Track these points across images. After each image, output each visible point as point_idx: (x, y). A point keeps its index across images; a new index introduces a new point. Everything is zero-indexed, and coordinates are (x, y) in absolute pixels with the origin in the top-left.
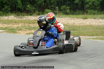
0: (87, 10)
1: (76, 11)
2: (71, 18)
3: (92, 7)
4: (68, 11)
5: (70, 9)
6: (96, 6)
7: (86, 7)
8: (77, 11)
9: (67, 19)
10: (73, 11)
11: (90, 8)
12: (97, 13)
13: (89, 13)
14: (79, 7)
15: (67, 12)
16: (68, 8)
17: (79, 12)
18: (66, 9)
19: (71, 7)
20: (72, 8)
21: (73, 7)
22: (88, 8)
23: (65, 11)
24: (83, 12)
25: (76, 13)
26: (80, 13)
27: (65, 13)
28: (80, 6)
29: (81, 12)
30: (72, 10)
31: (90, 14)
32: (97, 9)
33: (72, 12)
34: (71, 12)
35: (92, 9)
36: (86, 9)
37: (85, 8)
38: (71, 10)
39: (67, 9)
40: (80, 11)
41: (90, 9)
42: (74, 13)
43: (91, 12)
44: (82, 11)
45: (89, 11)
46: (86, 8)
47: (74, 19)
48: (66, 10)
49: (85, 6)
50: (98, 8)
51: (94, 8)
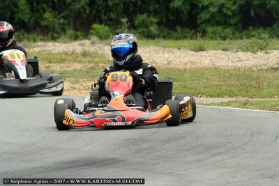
0: (203, 26)
1: (176, 31)
2: (162, 49)
3: (218, 19)
4: (153, 29)
5: (159, 24)
6: (229, 17)
7: (200, 19)
8: (178, 28)
9: (150, 52)
10: (166, 29)
11: (213, 21)
12: (232, 36)
13: (210, 35)
14: (184, 19)
15: (150, 32)
16: (155, 20)
17: (182, 31)
18: (149, 24)
19: (162, 18)
20: (164, 21)
21: (168, 20)
22: (208, 22)
23: (146, 30)
24: (193, 31)
25: (176, 34)
26: (187, 35)
28: (185, 17)
29: (188, 33)
30: (165, 26)
31: (212, 38)
32: (230, 25)
33: (166, 33)
34: (161, 31)
35: (218, 24)
36: (202, 23)
37: (199, 22)
38: (162, 27)
39: (152, 23)
40: (186, 29)
41: (213, 25)
42: (170, 35)
43: (213, 33)
44: (191, 30)
45: (210, 29)
46: (202, 20)
47: (170, 51)
48: (148, 27)
49: (198, 17)
50: (233, 21)
51: (223, 21)
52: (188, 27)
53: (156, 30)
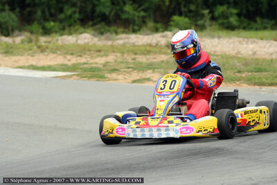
27: (226, 25)
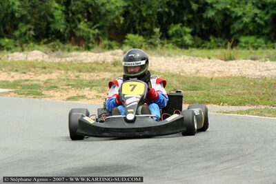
0: (236, 36)
1: (209, 40)
2: (192, 58)
3: (251, 28)
4: (188, 39)
5: (193, 34)
6: (262, 27)
7: (234, 29)
8: (211, 38)
9: (180, 61)
10: (199, 39)
11: (247, 31)
12: (264, 45)
13: (244, 45)
14: (217, 29)
15: (183, 41)
16: (188, 30)
17: (215, 41)
18: (183, 33)
19: (195, 28)
20: (198, 31)
21: (202, 30)
22: (242, 32)
23: (179, 40)
24: (227, 40)
25: (209, 44)
26: (219, 44)
27: (180, 43)
28: (218, 27)
29: (221, 43)
30: (199, 36)
31: (244, 47)
32: (263, 35)
33: (199, 43)
34: (195, 41)
35: (251, 34)
36: (234, 34)
37: (232, 32)
38: (197, 37)
39: (185, 33)
40: (219, 39)
41: (246, 35)
42: (203, 45)
43: (247, 43)
44: (224, 39)
45: (243, 39)
46: (235, 30)
47: (200, 61)
48: (182, 36)
49: (232, 27)
50: (266, 31)
51: (256, 31)
52: (221, 37)
53: (190, 40)
